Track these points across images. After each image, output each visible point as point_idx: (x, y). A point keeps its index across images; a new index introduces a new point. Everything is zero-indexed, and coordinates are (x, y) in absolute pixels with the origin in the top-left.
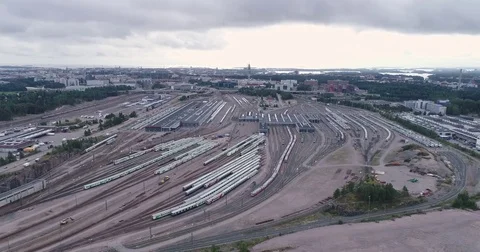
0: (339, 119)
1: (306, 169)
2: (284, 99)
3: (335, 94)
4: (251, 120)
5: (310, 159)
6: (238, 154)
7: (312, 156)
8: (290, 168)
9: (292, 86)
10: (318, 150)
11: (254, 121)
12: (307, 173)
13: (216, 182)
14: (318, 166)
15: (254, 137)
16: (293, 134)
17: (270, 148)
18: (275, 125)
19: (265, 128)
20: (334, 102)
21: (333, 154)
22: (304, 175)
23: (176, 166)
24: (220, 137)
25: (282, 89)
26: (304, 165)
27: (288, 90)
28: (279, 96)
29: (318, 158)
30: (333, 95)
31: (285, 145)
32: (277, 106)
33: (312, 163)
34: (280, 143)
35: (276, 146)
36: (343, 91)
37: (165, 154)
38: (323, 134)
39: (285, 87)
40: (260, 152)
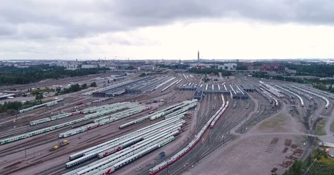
0: (273, 89)
1: (233, 137)
2: (224, 75)
3: (268, 72)
4: (190, 89)
5: (239, 126)
6: (162, 118)
7: (243, 122)
8: (214, 135)
9: (232, 67)
10: (250, 116)
11: (193, 90)
12: (235, 142)
13: (118, 150)
14: (248, 134)
15: (186, 102)
16: (226, 101)
17: (199, 113)
18: (211, 93)
19: (199, 96)
20: (267, 77)
21: (267, 120)
22: (230, 144)
23: (89, 129)
24: (155, 102)
25: (223, 68)
26: (233, 132)
27: (229, 69)
28: (220, 74)
29: (250, 124)
30: (266, 73)
31: (215, 110)
32: (217, 80)
33: (242, 130)
34: (211, 109)
35: (206, 111)
36: (275, 70)
37: (87, 117)
38: (256, 101)
39: (226, 68)
40: (187, 117)
